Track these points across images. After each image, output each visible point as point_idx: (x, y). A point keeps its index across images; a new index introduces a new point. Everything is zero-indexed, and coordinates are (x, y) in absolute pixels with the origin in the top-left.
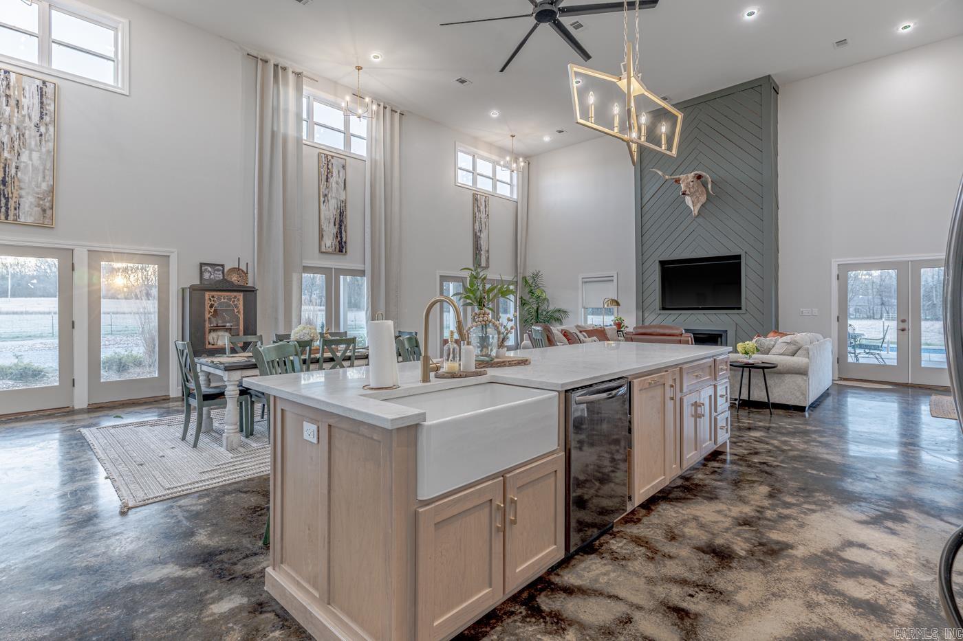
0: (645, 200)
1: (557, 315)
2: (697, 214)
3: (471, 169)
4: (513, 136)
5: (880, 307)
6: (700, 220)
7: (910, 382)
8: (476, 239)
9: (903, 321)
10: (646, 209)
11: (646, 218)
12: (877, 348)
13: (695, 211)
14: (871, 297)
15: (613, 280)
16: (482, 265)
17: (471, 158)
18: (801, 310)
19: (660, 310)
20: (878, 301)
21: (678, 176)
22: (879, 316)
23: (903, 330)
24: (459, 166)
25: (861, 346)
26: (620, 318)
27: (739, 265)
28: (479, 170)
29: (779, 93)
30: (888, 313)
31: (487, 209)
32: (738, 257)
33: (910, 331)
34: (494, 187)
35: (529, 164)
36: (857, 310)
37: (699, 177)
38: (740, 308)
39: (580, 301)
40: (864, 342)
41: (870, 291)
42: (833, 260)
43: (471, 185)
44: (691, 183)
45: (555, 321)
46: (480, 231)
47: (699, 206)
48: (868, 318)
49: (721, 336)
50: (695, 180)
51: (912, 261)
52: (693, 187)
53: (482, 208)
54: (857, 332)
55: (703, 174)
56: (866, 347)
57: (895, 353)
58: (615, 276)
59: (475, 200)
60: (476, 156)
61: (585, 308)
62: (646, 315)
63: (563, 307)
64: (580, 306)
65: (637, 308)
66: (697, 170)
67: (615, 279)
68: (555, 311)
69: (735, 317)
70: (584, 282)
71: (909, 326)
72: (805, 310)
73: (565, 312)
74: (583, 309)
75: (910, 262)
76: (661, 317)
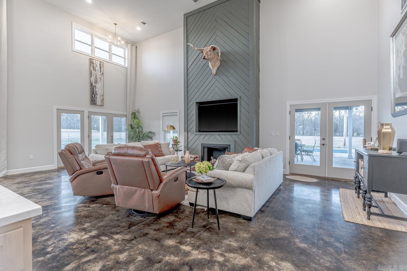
0: (189, 65)
1: (150, 135)
2: (215, 73)
3: (90, 44)
4: (116, 24)
5: (314, 131)
6: (217, 77)
7: (327, 176)
8: (92, 88)
9: (324, 139)
10: (189, 71)
11: (189, 77)
12: (311, 152)
13: (214, 72)
14: (311, 127)
15: (177, 115)
16: (97, 104)
17: (90, 36)
18: (271, 132)
19: (196, 132)
20: (313, 129)
21: (202, 49)
22: (314, 135)
23: (323, 145)
24: (76, 38)
25: (304, 151)
26: (176, 137)
27: (236, 105)
28: (96, 45)
29: (261, 2)
30: (317, 133)
31: (102, 70)
32: (236, 100)
33: (327, 145)
34: (110, 57)
35: (136, 47)
36: (307, 132)
37: (214, 49)
38: (237, 131)
40: (305, 148)
41: (311, 125)
42: (287, 102)
43: (91, 54)
44: (209, 52)
46: (96, 82)
47: (216, 68)
48: (310, 135)
49: (227, 148)
50: (212, 51)
51: (328, 103)
52: (210, 55)
53: (98, 68)
54: (303, 143)
55: (216, 46)
56: (306, 151)
57: (319, 153)
58: (178, 112)
59: (91, 62)
60: (93, 36)
62: (189, 135)
63: (153, 130)
64: (161, 130)
65: (185, 131)
66: (213, 44)
67: (178, 114)
68: (149, 133)
69: (235, 137)
70: (163, 116)
71: (327, 142)
72: (273, 133)
73: (154, 133)
74: (163, 132)
75: (327, 104)
76: (197, 137)
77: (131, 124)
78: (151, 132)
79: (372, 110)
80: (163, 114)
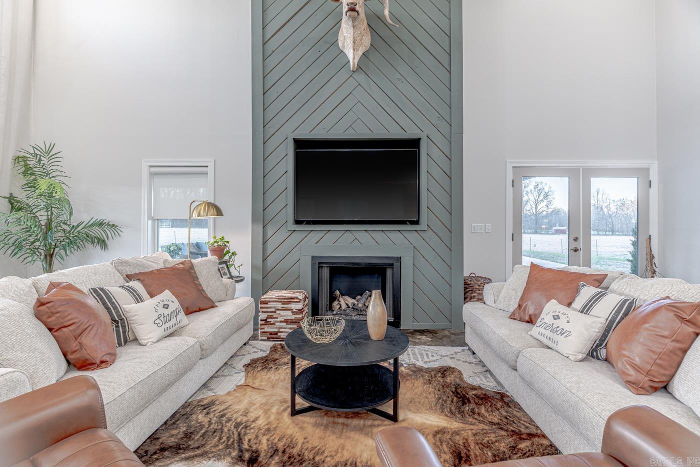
0: (271, 30)
1: (96, 232)
2: (356, 66)
6: (361, 77)
9: (575, 240)
10: (272, 45)
11: (272, 62)
15: (206, 174)
18: (473, 225)
19: (293, 224)
23: (576, 250)
26: (223, 238)
27: (418, 154)
32: (416, 142)
33: (581, 251)
38: (418, 222)
39: (144, 206)
42: (508, 161)
45: (93, 243)
47: (360, 53)
49: (391, 265)
58: (211, 165)
61: (153, 220)
62: (270, 231)
64: (144, 216)
65: (254, 220)
67: (210, 170)
68: (92, 225)
69: (414, 238)
70: (152, 175)
71: (581, 244)
72: (478, 226)
73: (113, 225)
74: (150, 222)
75: (581, 169)
76: (297, 237)
77: (11, 194)
78: (101, 224)
79: (650, 186)
80: (152, 170)
